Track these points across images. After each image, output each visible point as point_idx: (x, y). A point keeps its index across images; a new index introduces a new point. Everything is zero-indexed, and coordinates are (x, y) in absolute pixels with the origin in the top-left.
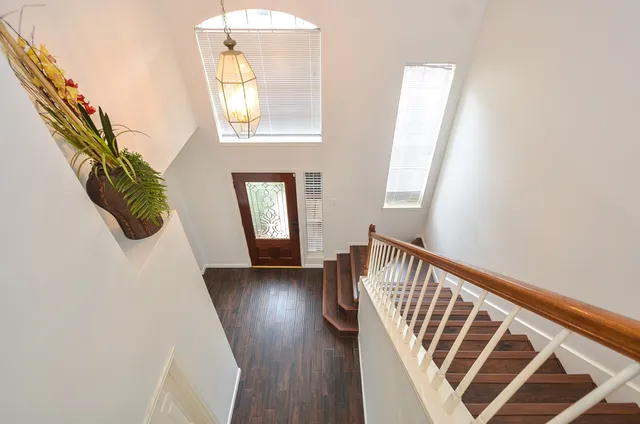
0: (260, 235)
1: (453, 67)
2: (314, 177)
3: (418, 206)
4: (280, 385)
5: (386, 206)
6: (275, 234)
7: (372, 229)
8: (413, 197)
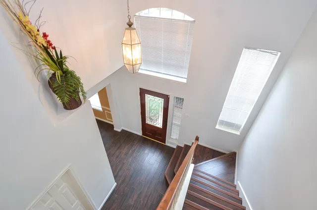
0: (148, 122)
1: (279, 54)
2: (180, 100)
3: (238, 133)
4: (131, 200)
5: (217, 127)
6: (155, 123)
7: (197, 139)
8: (237, 127)
